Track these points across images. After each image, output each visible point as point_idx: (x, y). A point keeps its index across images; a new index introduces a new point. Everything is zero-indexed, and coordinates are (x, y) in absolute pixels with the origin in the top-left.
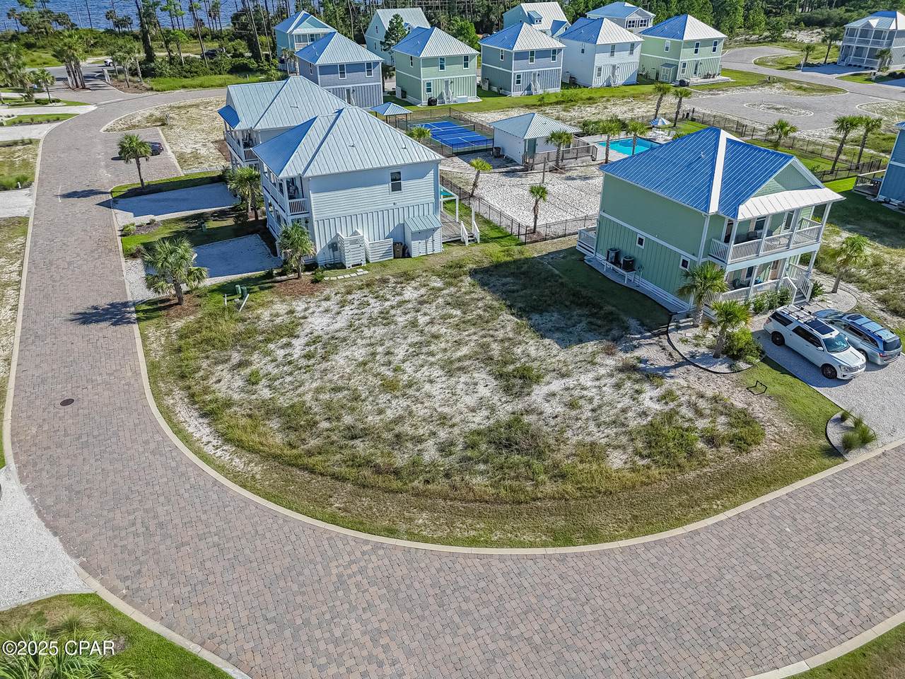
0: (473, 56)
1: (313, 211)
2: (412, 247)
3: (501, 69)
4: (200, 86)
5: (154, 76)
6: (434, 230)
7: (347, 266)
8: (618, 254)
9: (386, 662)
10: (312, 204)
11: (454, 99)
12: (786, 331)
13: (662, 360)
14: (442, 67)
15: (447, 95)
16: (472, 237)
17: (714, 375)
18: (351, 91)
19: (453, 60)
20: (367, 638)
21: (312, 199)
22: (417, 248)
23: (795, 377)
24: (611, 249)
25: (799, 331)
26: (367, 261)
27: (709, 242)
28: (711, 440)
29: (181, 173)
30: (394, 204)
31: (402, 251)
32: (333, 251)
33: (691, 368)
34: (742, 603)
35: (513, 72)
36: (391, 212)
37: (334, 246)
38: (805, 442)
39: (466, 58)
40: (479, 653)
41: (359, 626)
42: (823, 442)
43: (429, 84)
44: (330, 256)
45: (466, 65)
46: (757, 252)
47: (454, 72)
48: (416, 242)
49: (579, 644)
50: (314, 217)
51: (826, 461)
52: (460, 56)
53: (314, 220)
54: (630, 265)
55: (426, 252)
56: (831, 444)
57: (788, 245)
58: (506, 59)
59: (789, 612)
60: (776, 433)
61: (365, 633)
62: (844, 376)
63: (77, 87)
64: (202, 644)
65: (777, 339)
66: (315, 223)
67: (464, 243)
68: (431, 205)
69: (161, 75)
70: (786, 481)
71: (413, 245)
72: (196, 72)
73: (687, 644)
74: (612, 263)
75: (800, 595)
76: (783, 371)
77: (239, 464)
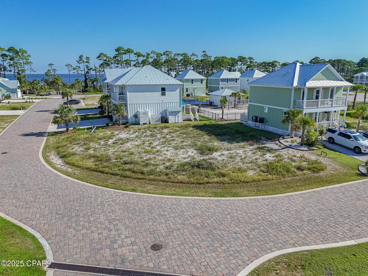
0: (204, 79)
1: (128, 101)
2: (169, 119)
3: (216, 86)
6: (179, 112)
7: (141, 124)
8: (256, 118)
9: (113, 229)
10: (128, 98)
11: (197, 95)
12: (335, 136)
13: (276, 147)
14: (192, 83)
15: (194, 93)
16: (195, 118)
17: (300, 151)
19: (197, 80)
20: (107, 221)
21: (128, 95)
22: (171, 119)
23: (341, 153)
24: (254, 116)
25: (341, 134)
26: (150, 123)
27: (295, 101)
28: (299, 168)
29: (85, 107)
30: (162, 101)
31: (164, 120)
32: (136, 118)
33: (290, 149)
34: (316, 218)
35: (220, 86)
36: (161, 104)
37: (136, 116)
38: (348, 171)
39: (202, 80)
40: (165, 229)
41: (104, 217)
42: (358, 172)
43: (187, 89)
44: (134, 120)
45: (202, 83)
46: (317, 106)
47: (197, 85)
48: (171, 116)
49: (221, 228)
50: (128, 102)
51: (360, 177)
52: (199, 79)
53: (128, 104)
54: (262, 121)
55: (175, 122)
56: (361, 172)
57: (332, 105)
58: (217, 81)
59: (343, 222)
60: (333, 168)
61: (107, 220)
62: (365, 151)
63: (58, 94)
64: (20, 221)
65: (331, 140)
66: (128, 105)
67: (192, 121)
68: (178, 103)
70: (338, 182)
71: (169, 118)
73: (284, 231)
74: (254, 121)
75: (349, 217)
76: (335, 151)
77: (70, 170)
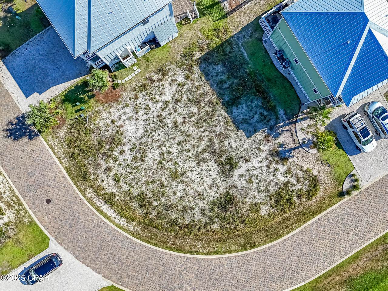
13: (290, 144)
30: (146, 28)
33: (301, 150)
34: (293, 266)
36: (145, 32)
38: (334, 190)
41: (189, 287)
42: (340, 189)
49: (247, 285)
56: (343, 190)
59: (305, 268)
60: (324, 187)
68: (168, 16)
73: (275, 281)
77: (131, 227)
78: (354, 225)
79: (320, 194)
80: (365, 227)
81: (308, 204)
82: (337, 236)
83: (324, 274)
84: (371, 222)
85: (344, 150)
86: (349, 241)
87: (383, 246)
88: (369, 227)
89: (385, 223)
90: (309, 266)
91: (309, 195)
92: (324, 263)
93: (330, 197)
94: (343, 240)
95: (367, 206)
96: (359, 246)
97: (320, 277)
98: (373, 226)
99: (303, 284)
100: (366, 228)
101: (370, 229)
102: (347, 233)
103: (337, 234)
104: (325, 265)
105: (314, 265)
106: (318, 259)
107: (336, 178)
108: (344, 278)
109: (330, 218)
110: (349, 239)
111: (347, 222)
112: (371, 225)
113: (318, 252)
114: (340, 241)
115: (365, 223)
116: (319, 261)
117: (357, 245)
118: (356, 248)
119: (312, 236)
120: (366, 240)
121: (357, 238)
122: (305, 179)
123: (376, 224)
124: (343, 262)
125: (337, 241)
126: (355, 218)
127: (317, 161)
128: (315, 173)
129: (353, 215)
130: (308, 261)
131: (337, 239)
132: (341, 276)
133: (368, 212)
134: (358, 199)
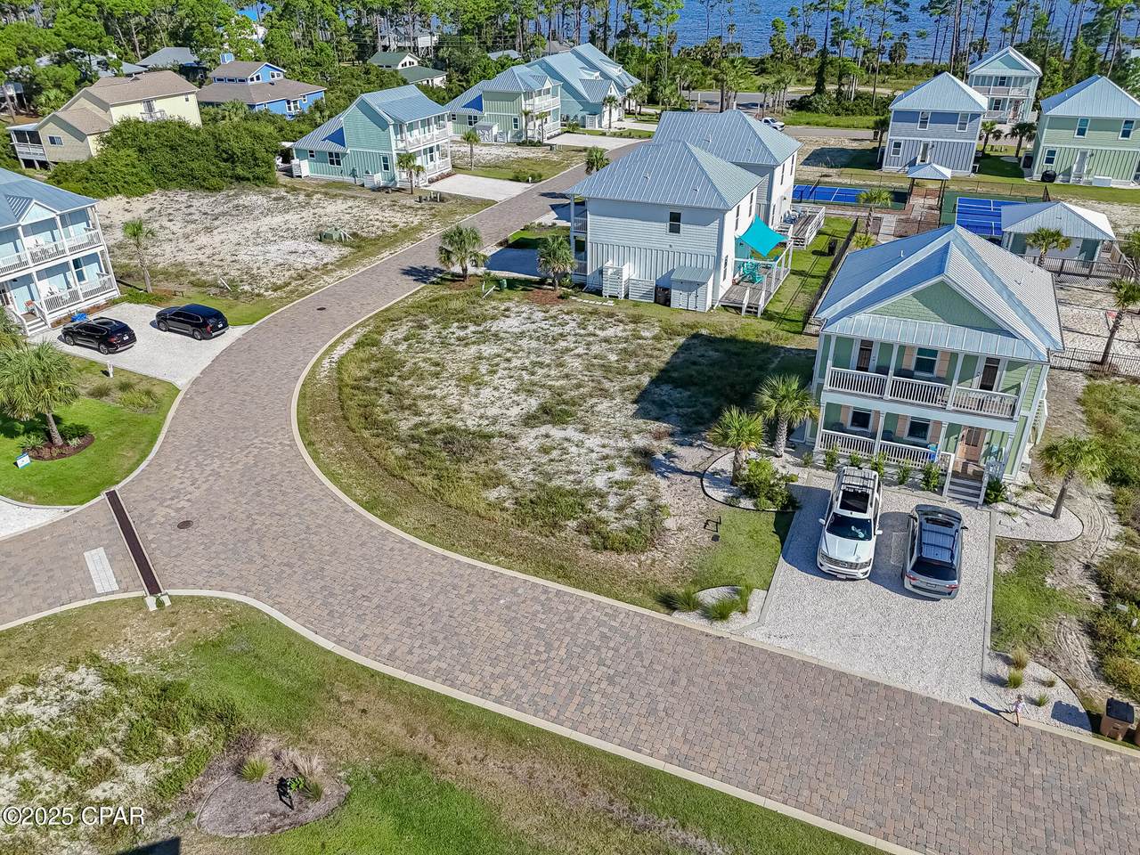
1: (588, 233)
2: (673, 297)
4: (825, 125)
5: (809, 110)
7: (604, 294)
10: (589, 225)
14: (1081, 132)
18: (930, 146)
19: (1104, 124)
21: (589, 220)
22: (677, 298)
26: (627, 297)
30: (670, 246)
31: (662, 297)
36: (666, 253)
44: (594, 282)
48: (679, 292)
50: (589, 238)
53: (589, 241)
55: (687, 307)
66: (589, 245)
67: (742, 312)
69: (816, 110)
71: (673, 293)
72: (852, 111)
78: (612, 672)
79: (628, 562)
80: (631, 701)
81: (582, 552)
82: (542, 649)
83: (393, 679)
84: (661, 706)
85: (782, 542)
86: (551, 683)
87: (611, 802)
88: (643, 711)
89: (697, 748)
90: (397, 632)
91: (605, 543)
92: (431, 659)
93: (641, 585)
94: (540, 669)
95: (700, 672)
96: (555, 720)
97: (374, 674)
98: (652, 720)
99: (328, 645)
100: (629, 705)
101: (635, 719)
102: (571, 668)
103: (549, 647)
104: (425, 665)
105: (409, 641)
106: (435, 641)
107: (701, 567)
108: (407, 744)
109: (583, 610)
110: (557, 680)
111: (604, 650)
112: (652, 712)
113: (457, 630)
114: (533, 663)
115: (643, 693)
116: (429, 646)
117: (554, 713)
118: (542, 714)
119: (498, 600)
120: (591, 726)
121: (577, 700)
122: (638, 516)
123: (665, 725)
124: (466, 706)
125: (527, 655)
126: (635, 663)
127: (702, 513)
128: (670, 523)
129: (639, 655)
130: (413, 621)
131: (533, 651)
132: (413, 733)
133: (684, 682)
134: (697, 642)
